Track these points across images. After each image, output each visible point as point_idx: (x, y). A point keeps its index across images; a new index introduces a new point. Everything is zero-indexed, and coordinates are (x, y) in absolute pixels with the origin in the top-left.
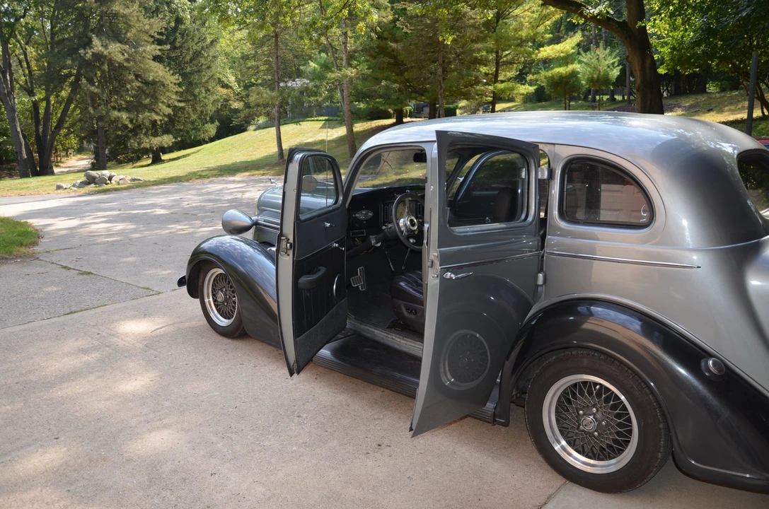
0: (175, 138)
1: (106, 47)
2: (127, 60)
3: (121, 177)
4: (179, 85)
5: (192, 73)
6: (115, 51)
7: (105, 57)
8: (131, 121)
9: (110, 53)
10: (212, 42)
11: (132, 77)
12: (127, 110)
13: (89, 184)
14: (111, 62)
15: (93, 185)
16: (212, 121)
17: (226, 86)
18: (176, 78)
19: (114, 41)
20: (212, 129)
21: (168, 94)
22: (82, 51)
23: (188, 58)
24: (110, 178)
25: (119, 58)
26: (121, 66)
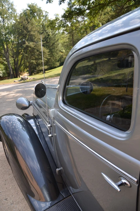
0: (48, 66)
1: (29, 43)
2: (35, 46)
3: (30, 78)
4: (49, 52)
5: (52, 49)
6: (31, 44)
7: (29, 46)
8: (36, 63)
9: (30, 45)
10: (57, 40)
11: (36, 51)
12: (35, 60)
13: (22, 80)
14: (31, 47)
15: (23, 81)
16: (58, 61)
17: (62, 52)
18: (48, 50)
19: (31, 42)
20: (58, 64)
21: (46, 55)
22: (23, 45)
23: (51, 45)
24: (27, 78)
25: (33, 46)
26: (33, 48)
